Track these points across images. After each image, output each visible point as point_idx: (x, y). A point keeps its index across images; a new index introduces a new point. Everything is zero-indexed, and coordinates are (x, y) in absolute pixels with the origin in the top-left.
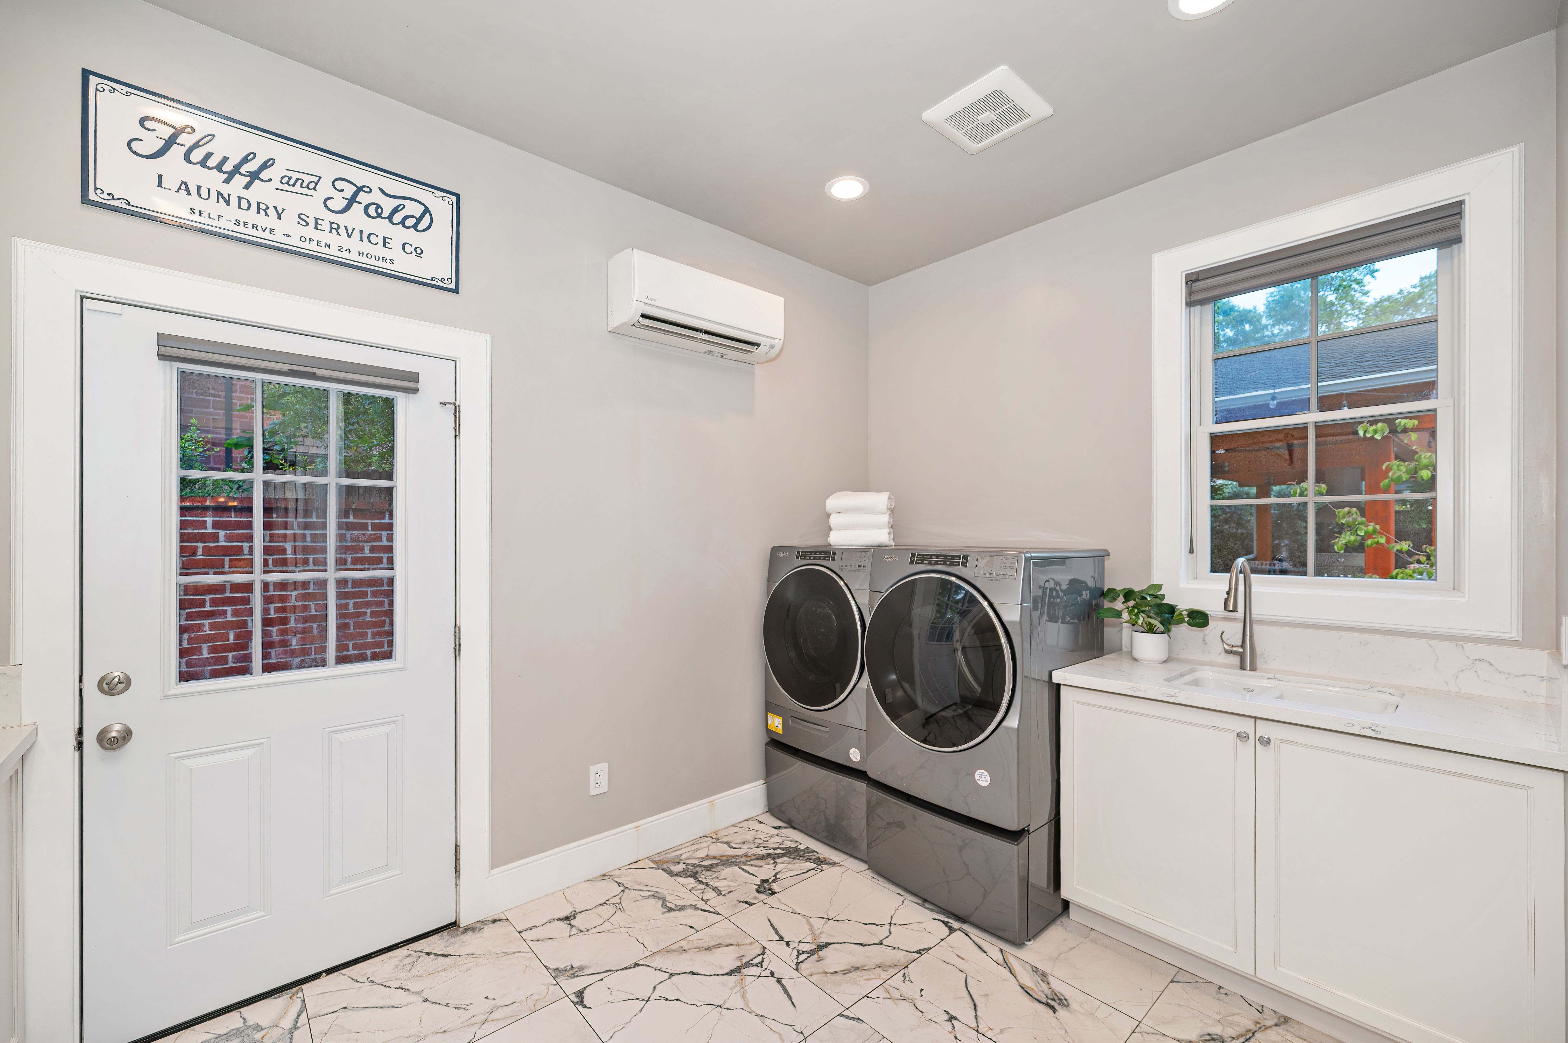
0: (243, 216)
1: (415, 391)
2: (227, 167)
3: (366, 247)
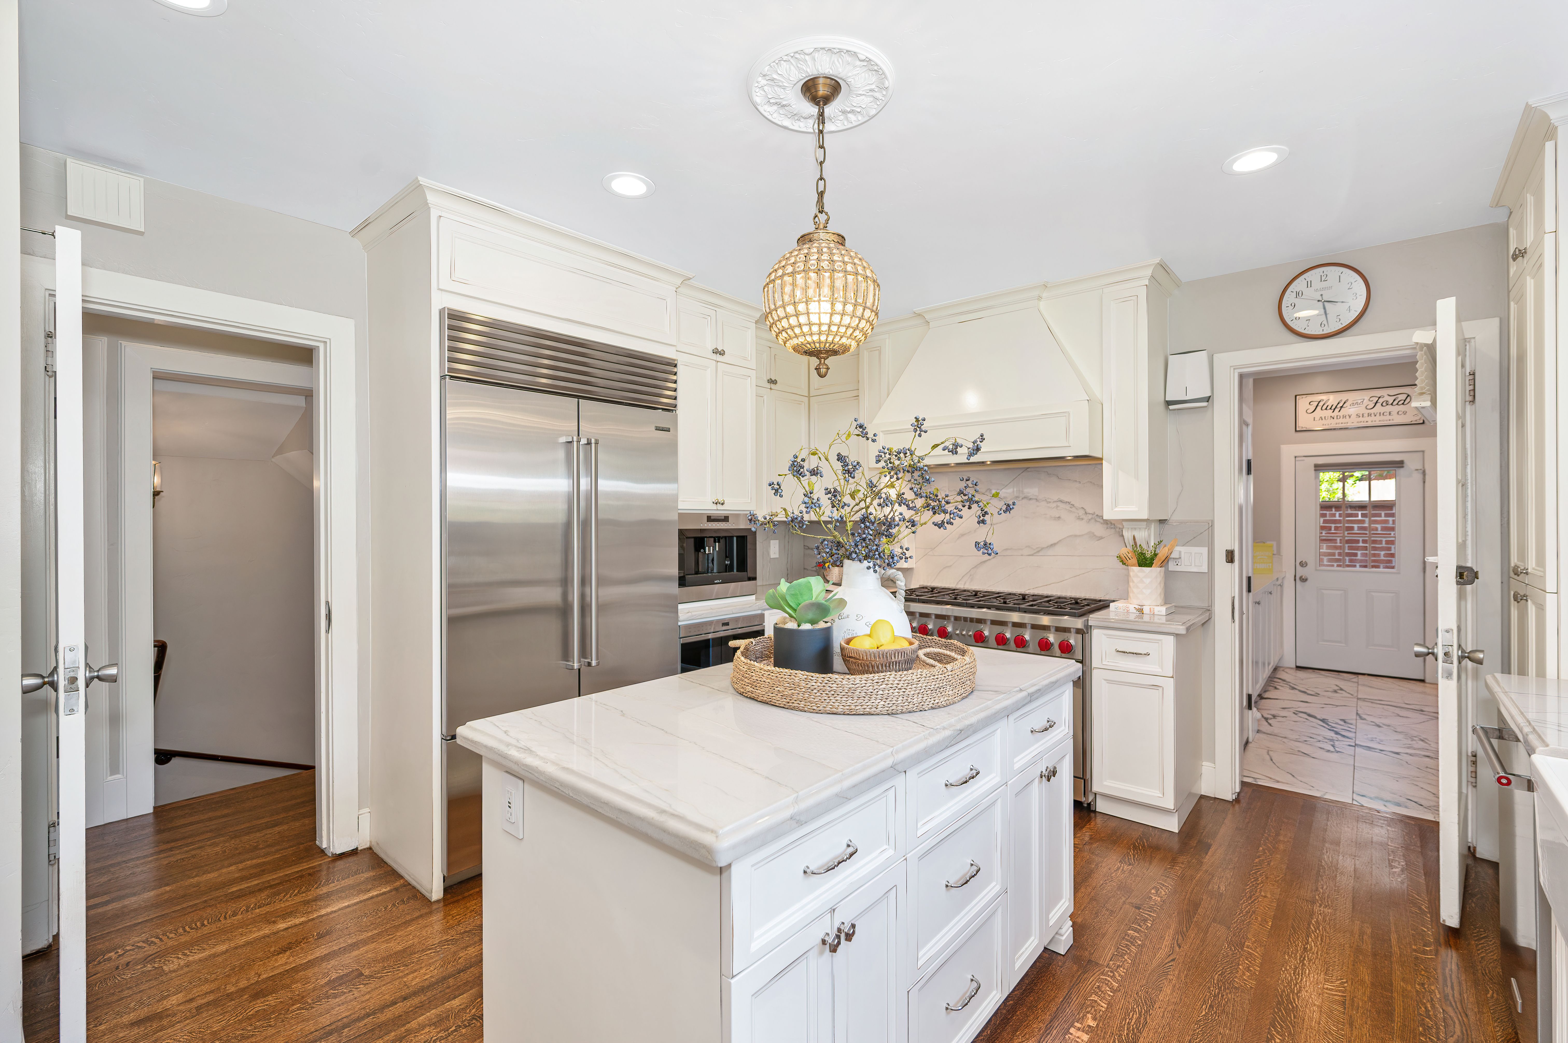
0: (1338, 421)
1: (1403, 467)
2: (1333, 408)
3: (1382, 417)
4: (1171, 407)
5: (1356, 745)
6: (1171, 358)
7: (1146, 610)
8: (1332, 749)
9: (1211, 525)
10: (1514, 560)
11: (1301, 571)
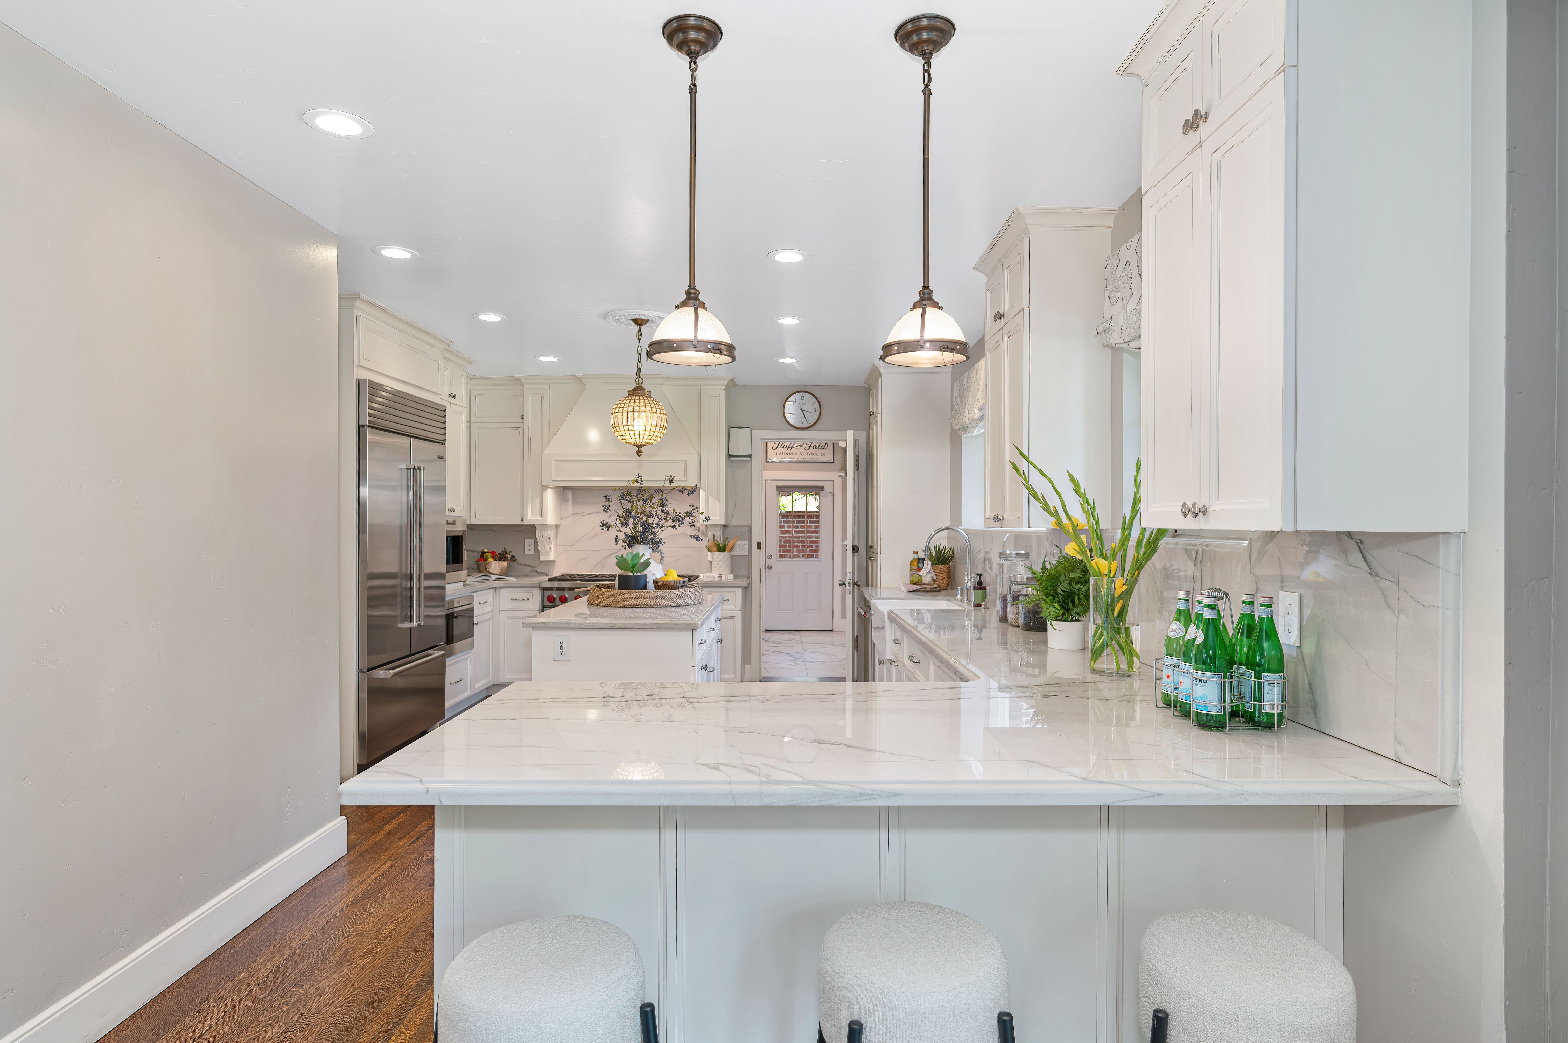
1: (823, 490)
3: (813, 457)
4: (732, 459)
5: (805, 661)
6: (732, 430)
7: (724, 577)
8: (795, 664)
9: (750, 528)
10: (870, 543)
11: (769, 562)
